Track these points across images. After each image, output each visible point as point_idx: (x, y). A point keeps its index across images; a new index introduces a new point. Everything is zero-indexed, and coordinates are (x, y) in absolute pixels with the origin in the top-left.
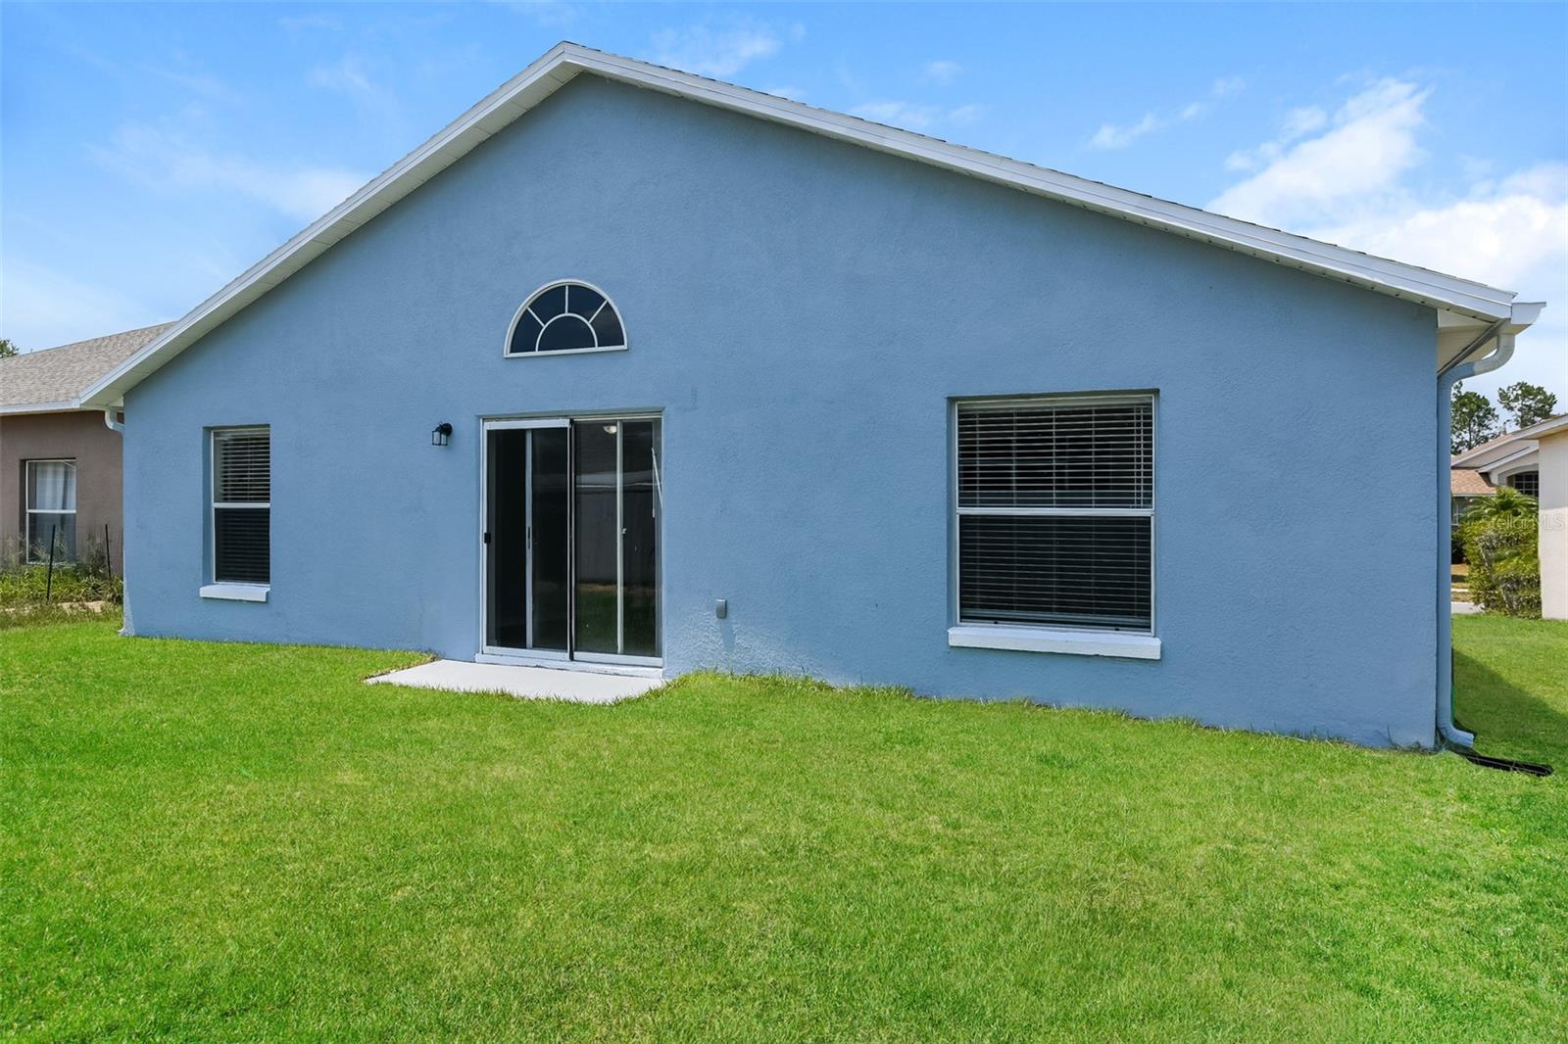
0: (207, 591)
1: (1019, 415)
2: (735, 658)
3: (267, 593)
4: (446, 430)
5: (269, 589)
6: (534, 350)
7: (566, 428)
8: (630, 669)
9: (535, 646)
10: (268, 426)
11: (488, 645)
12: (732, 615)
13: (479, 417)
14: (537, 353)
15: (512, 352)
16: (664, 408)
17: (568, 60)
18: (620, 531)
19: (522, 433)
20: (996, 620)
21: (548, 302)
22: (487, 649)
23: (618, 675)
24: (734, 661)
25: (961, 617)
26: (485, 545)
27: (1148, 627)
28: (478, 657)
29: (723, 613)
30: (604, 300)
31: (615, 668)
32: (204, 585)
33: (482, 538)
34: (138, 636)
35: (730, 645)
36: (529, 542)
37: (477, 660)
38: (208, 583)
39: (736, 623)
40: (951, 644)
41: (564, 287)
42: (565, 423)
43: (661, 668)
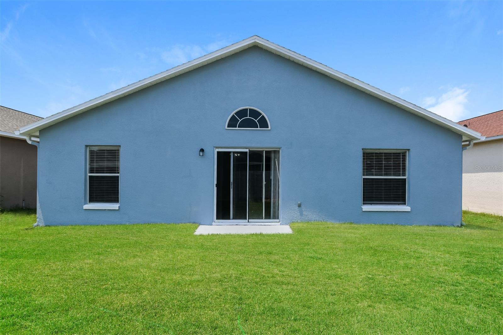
0: (86, 207)
1: (375, 153)
2: (303, 218)
3: (119, 206)
4: (202, 150)
5: (119, 205)
6: (236, 127)
7: (247, 152)
8: (269, 224)
9: (233, 219)
10: (120, 146)
11: (217, 219)
12: (302, 206)
13: (214, 147)
14: (237, 128)
15: (228, 127)
16: (281, 147)
17: (257, 41)
18: (264, 183)
19: (230, 152)
20: (371, 204)
21: (242, 113)
22: (216, 221)
23: (265, 225)
24: (303, 219)
25: (363, 204)
26: (216, 188)
27: (405, 204)
28: (213, 223)
29: (300, 206)
30: (261, 114)
31: (264, 223)
32: (85, 204)
33: (215, 186)
34: (46, 226)
35: (302, 214)
36: (232, 186)
37: (213, 224)
38: (85, 203)
39: (303, 208)
40: (363, 210)
41: (248, 109)
42: (247, 150)
43: (279, 222)
